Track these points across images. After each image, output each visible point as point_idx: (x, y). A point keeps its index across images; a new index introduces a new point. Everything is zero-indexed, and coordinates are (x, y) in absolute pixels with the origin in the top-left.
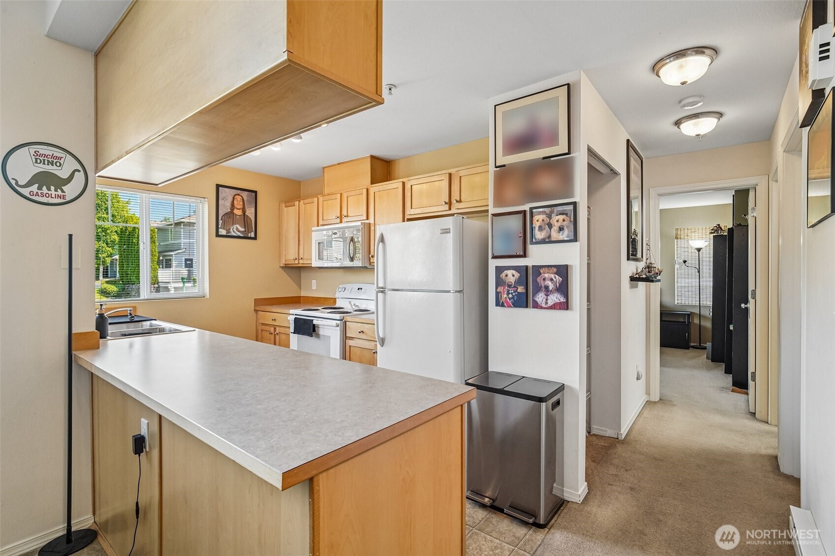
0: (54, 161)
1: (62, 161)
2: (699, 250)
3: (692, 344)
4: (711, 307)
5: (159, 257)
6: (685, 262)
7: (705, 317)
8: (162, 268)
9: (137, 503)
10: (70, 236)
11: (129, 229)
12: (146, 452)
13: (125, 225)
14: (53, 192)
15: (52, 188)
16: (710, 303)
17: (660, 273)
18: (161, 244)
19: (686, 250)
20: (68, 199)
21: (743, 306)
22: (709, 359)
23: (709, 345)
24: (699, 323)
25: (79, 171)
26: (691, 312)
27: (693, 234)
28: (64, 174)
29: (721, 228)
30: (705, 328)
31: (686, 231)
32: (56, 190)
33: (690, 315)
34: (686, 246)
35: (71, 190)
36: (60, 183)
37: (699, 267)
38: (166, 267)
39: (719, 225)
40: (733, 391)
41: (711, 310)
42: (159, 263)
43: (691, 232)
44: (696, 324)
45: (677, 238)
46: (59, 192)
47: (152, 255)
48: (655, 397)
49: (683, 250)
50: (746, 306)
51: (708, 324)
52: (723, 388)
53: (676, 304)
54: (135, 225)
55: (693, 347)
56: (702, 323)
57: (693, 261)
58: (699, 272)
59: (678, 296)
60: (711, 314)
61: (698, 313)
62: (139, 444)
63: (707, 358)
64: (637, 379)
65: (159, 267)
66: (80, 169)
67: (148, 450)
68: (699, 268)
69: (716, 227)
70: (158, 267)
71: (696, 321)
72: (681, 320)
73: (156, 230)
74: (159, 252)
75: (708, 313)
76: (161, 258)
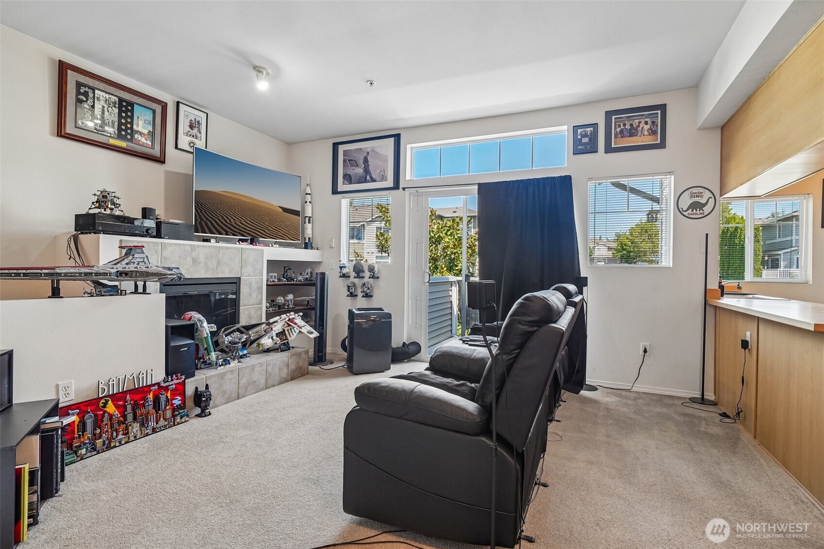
0: (700, 195)
1: (703, 194)
5: (763, 257)
8: (768, 268)
9: (743, 377)
10: (707, 235)
11: (730, 229)
12: (749, 349)
13: (726, 226)
14: (698, 212)
15: (698, 209)
18: (767, 242)
20: (705, 214)
25: (711, 198)
28: (703, 201)
32: (700, 211)
35: (707, 210)
36: (701, 206)
38: (772, 268)
42: (764, 263)
46: (701, 211)
47: (755, 255)
54: (737, 225)
62: (745, 344)
65: (764, 268)
66: (712, 196)
67: (750, 348)
70: (762, 267)
73: (761, 228)
74: (764, 252)
76: (766, 258)
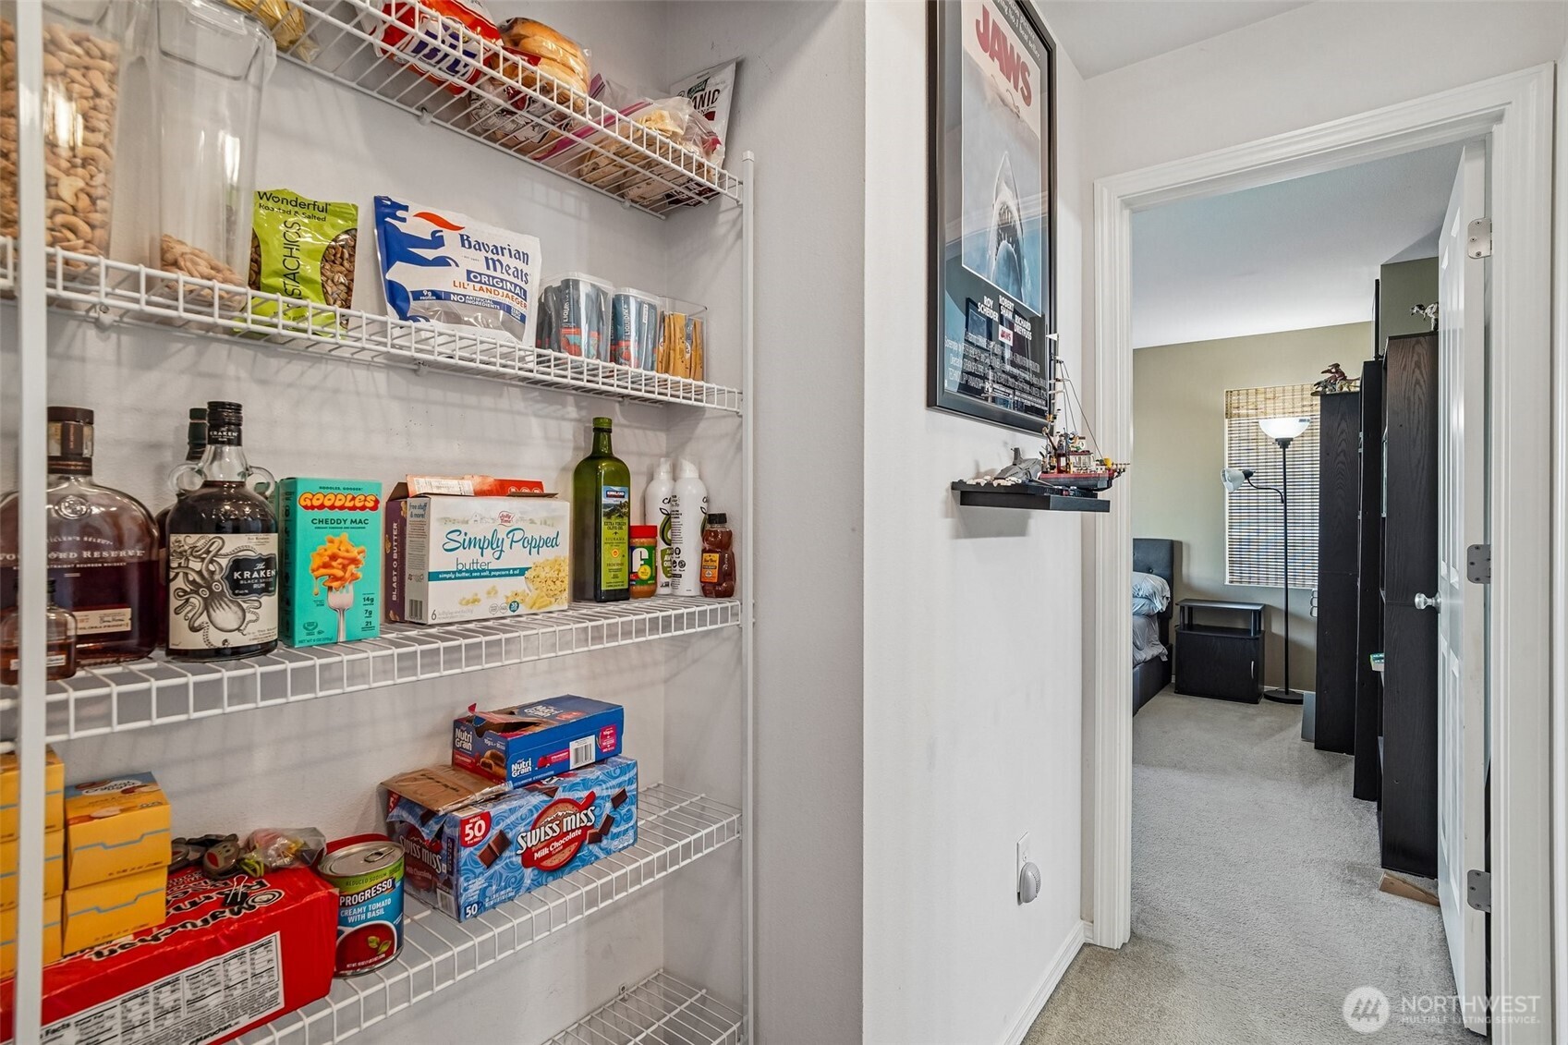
2: (1284, 443)
3: (1267, 688)
4: (1316, 595)
6: (1248, 475)
7: (1301, 620)
16: (1312, 584)
17: (1111, 478)
19: (1253, 445)
21: (1420, 600)
22: (1309, 741)
23: (1309, 695)
24: (1283, 634)
26: (1265, 606)
27: (1270, 404)
29: (1343, 374)
30: (1301, 648)
31: (1252, 399)
33: (1259, 615)
34: (1253, 436)
37: (1285, 489)
39: (1337, 366)
40: (1386, 888)
41: (1315, 603)
43: (1266, 399)
44: (1274, 635)
45: (1229, 415)
48: (1115, 933)
49: (1244, 444)
50: (1430, 602)
51: (1307, 637)
52: (1352, 867)
53: (1227, 583)
55: (1271, 698)
56: (1294, 635)
57: (1269, 472)
58: (1284, 501)
59: (1231, 562)
60: (1315, 611)
61: (1283, 607)
63: (1304, 737)
64: (1023, 896)
68: (1285, 492)
69: (1329, 371)
71: (1277, 628)
72: (1240, 625)
75: (1307, 607)
